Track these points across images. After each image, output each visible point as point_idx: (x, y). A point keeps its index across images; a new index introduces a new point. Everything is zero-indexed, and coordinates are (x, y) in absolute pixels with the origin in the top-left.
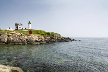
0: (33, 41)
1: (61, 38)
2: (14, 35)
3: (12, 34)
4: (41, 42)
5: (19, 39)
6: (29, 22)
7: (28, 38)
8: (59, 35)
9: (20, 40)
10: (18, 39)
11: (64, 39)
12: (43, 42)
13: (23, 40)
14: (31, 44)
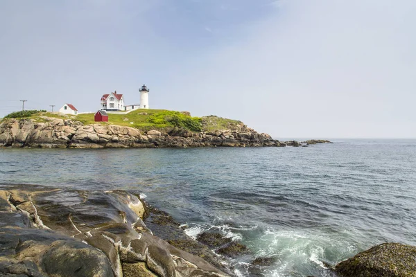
7: (75, 132)
13: (60, 137)
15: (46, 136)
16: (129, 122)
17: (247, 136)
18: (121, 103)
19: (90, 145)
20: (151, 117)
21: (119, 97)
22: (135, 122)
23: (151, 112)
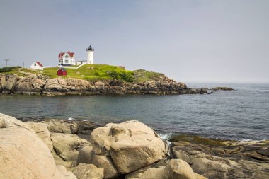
6: (90, 47)
7: (45, 84)
9: (31, 87)
13: (35, 87)
14: (46, 94)
15: (26, 86)
16: (80, 75)
17: (167, 86)
18: (73, 59)
19: (56, 93)
20: (97, 71)
21: (72, 55)
22: (85, 75)
23: (96, 67)
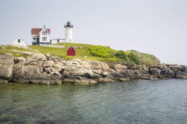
0: (77, 77)
1: (159, 68)
2: (29, 59)
3: (25, 56)
4: (101, 79)
5: (42, 70)
6: (68, 23)
7: (63, 68)
8: (154, 58)
9: (45, 73)
10: (40, 68)
11: (171, 71)
12: (106, 79)
13: (52, 73)
14: (73, 83)
